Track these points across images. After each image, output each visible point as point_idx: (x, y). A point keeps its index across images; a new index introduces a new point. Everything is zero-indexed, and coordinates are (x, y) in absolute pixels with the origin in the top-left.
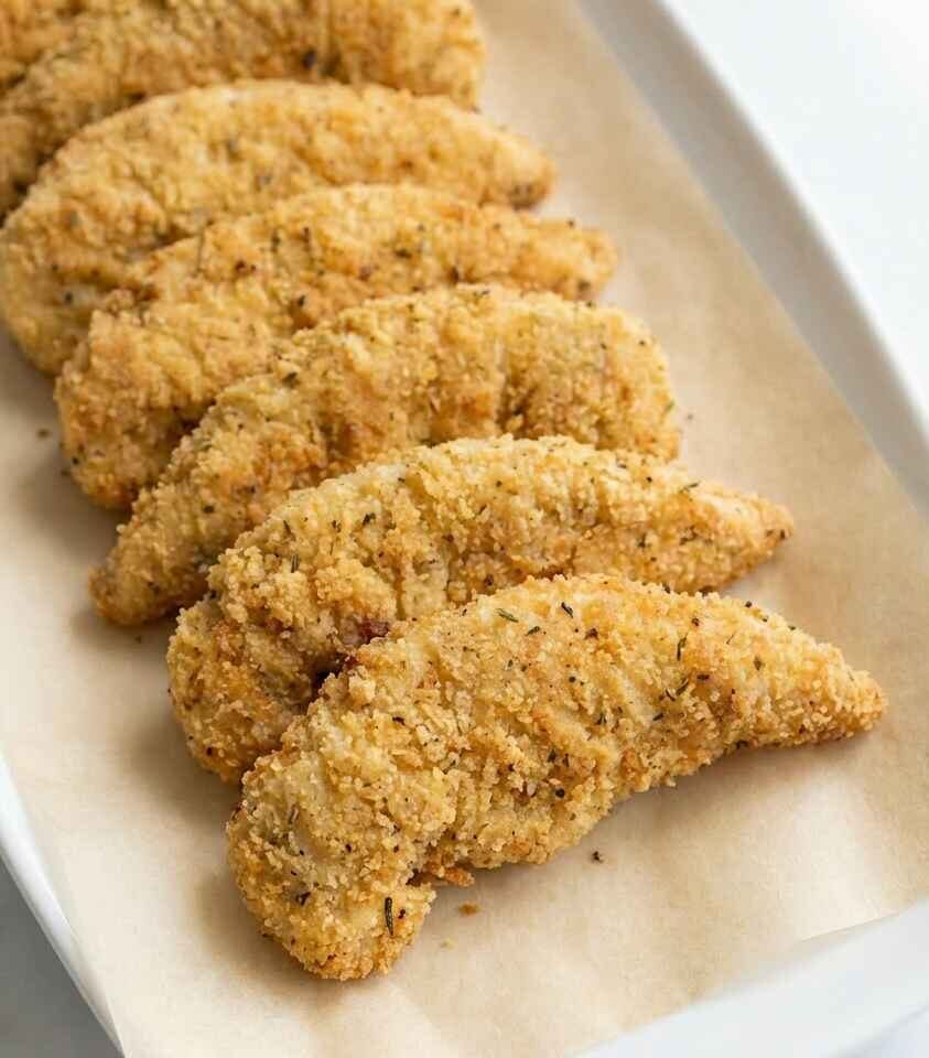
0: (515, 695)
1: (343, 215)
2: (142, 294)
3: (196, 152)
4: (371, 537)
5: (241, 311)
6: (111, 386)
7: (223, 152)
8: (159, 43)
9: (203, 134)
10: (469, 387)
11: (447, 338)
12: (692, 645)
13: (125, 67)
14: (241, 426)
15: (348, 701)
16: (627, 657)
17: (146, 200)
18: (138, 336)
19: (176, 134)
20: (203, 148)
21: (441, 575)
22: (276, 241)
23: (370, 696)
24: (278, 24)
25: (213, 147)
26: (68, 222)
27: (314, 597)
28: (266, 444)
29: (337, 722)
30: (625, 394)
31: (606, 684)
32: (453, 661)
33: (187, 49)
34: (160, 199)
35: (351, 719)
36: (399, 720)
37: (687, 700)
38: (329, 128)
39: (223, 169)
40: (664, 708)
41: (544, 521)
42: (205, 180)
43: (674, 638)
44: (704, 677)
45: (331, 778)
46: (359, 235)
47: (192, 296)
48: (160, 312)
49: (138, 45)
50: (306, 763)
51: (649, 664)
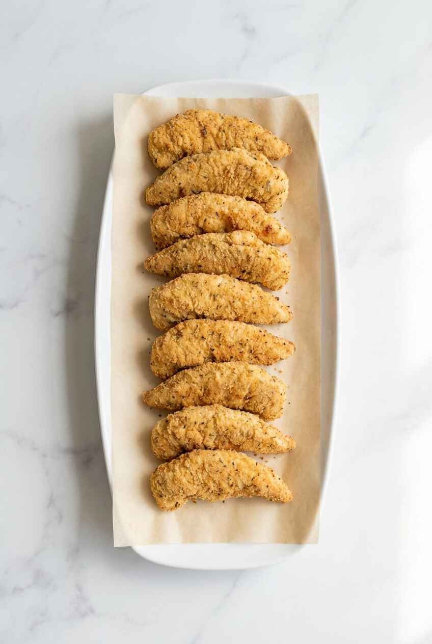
0: (217, 477)
1: (230, 332)
2: (180, 333)
3: (206, 295)
4: (202, 427)
5: (199, 348)
6: (165, 354)
7: (212, 298)
8: (209, 257)
9: (210, 292)
10: (239, 392)
11: (239, 379)
12: (256, 478)
13: (199, 259)
14: (187, 382)
15: (183, 465)
16: (242, 477)
17: (190, 303)
18: (175, 344)
19: (203, 289)
20: (208, 295)
21: (214, 438)
22: (213, 333)
23: (188, 466)
24: (240, 262)
25: (211, 295)
26: (171, 301)
27: (186, 435)
28: (191, 388)
29: (180, 468)
30: (273, 405)
31: (236, 481)
32: (207, 466)
33: (215, 260)
34: (194, 304)
35: (183, 469)
36: (191, 474)
37: (250, 488)
38: (239, 300)
39: (211, 302)
40: (245, 487)
41: (240, 436)
42: (205, 303)
43: (252, 477)
44: (255, 486)
45: (174, 480)
46: (232, 338)
47: (190, 339)
48: (181, 340)
49: (204, 255)
50: (171, 474)
51: (246, 480)
